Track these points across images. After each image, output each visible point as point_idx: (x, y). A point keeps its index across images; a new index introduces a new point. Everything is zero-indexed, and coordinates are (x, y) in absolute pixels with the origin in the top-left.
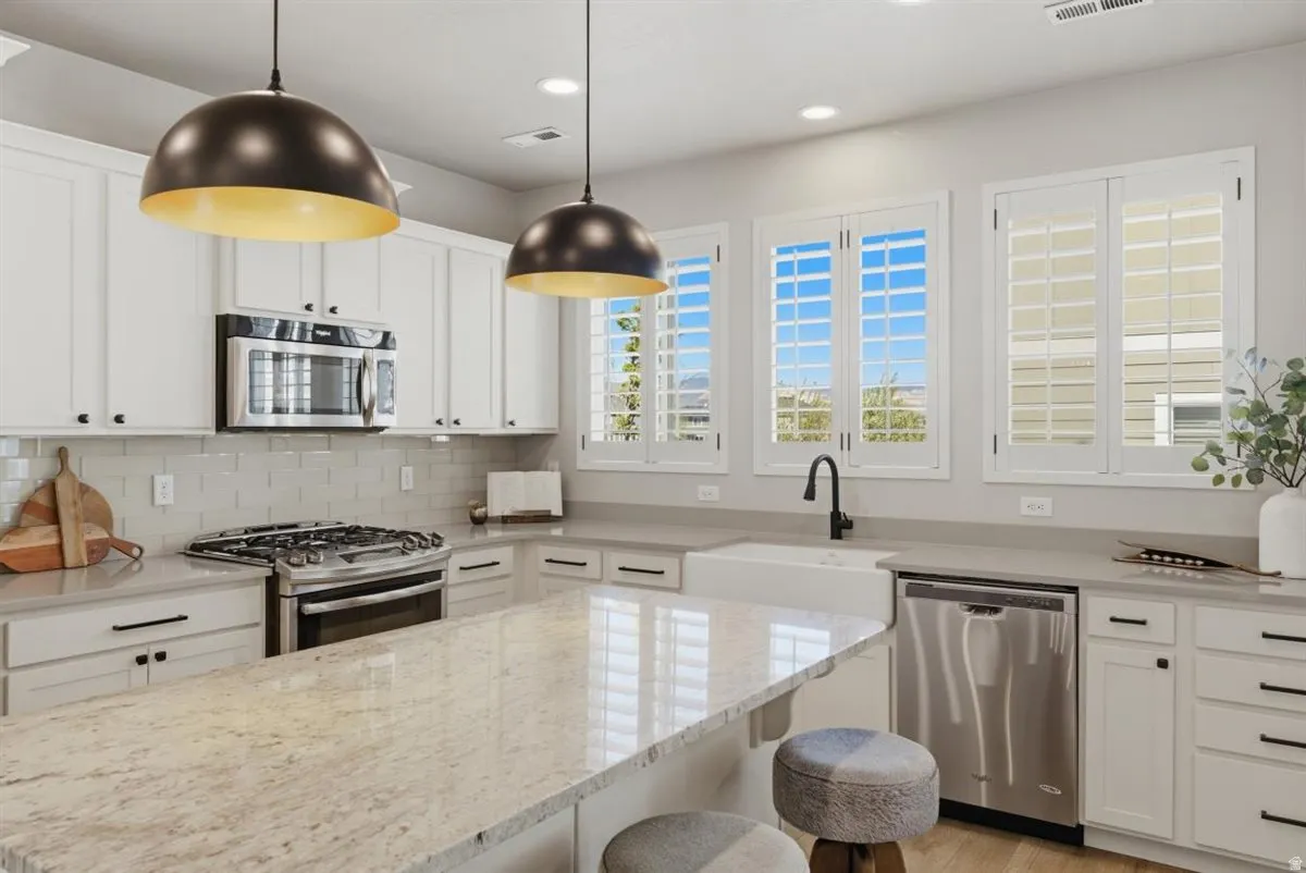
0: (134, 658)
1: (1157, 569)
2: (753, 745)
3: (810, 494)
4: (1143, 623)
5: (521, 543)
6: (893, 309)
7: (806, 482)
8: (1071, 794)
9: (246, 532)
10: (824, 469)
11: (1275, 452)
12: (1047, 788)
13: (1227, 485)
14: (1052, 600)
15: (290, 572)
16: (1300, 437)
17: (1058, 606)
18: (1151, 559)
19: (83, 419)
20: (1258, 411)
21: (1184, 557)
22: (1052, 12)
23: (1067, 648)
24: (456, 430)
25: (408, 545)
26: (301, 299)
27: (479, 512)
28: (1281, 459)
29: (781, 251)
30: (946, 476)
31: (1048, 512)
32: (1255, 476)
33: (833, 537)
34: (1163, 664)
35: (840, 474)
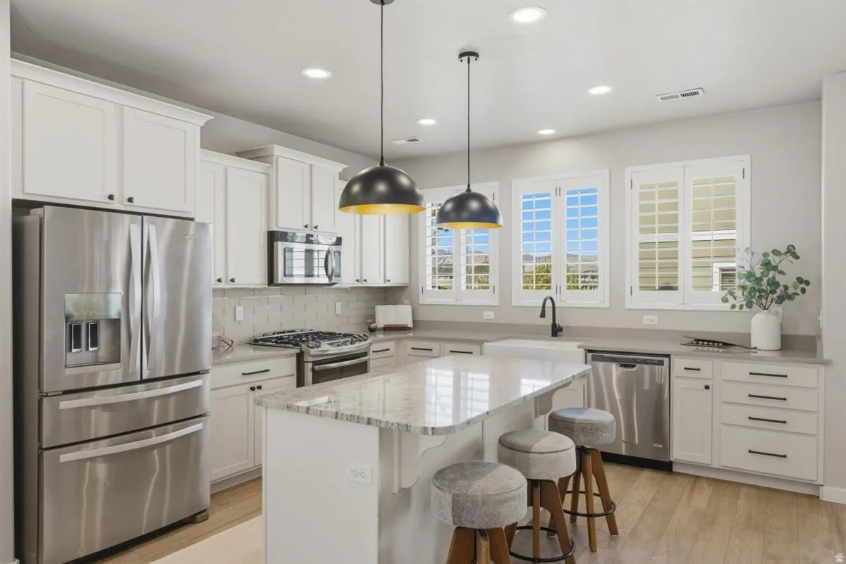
0: (249, 388)
1: (701, 348)
2: (536, 416)
3: (543, 315)
4: (699, 370)
5: (398, 340)
6: (582, 226)
7: (541, 309)
8: (667, 448)
9: (274, 334)
10: (549, 303)
11: (758, 294)
12: (656, 445)
13: (737, 309)
14: (659, 361)
15: (309, 351)
16: (768, 287)
17: (661, 363)
18: (698, 343)
19: (219, 280)
20: (750, 275)
21: (713, 342)
22: (660, 97)
23: (665, 382)
24: (365, 284)
25: (354, 339)
26: (303, 222)
27: (373, 326)
28: (760, 297)
29: (524, 197)
30: (608, 306)
31: (656, 323)
32: (749, 305)
33: (553, 336)
34: (707, 387)
35: (556, 305)
